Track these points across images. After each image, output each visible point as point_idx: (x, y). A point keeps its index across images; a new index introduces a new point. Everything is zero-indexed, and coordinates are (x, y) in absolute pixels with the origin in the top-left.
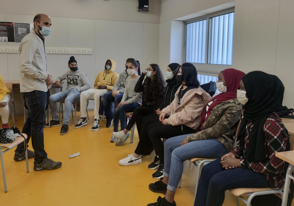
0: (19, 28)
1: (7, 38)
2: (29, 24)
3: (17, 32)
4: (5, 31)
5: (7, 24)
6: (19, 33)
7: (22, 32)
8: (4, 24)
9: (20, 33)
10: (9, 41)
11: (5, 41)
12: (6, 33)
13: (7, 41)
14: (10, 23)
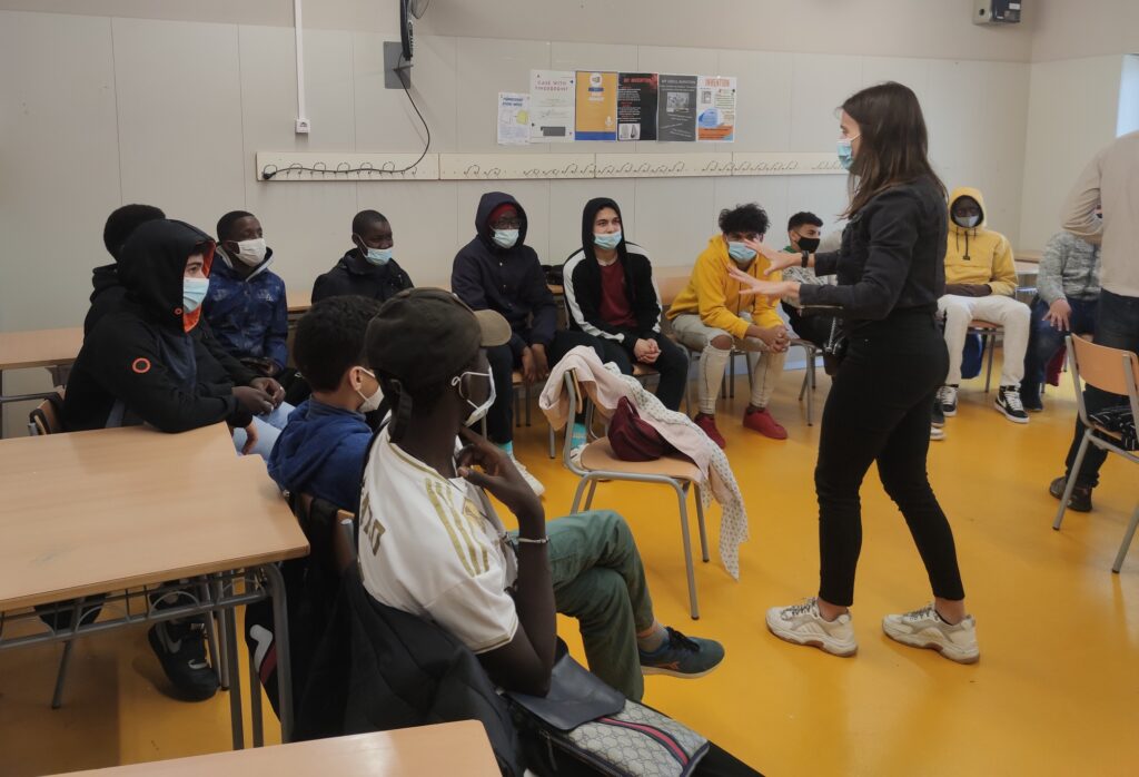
0: (669, 94)
1: (638, 126)
2: (695, 79)
3: (664, 105)
4: (634, 104)
5: (641, 80)
6: (670, 110)
7: (677, 105)
8: (633, 80)
9: (672, 110)
10: (641, 139)
11: (632, 136)
12: (636, 111)
13: (638, 137)
14: (650, 76)
